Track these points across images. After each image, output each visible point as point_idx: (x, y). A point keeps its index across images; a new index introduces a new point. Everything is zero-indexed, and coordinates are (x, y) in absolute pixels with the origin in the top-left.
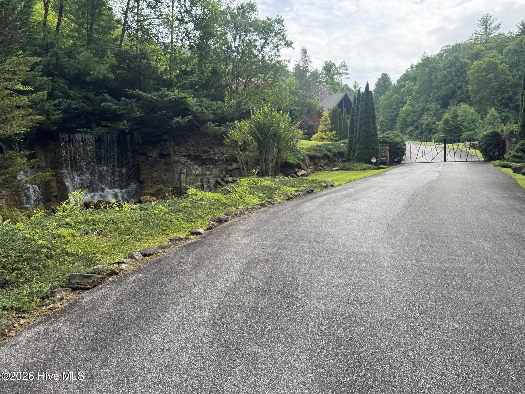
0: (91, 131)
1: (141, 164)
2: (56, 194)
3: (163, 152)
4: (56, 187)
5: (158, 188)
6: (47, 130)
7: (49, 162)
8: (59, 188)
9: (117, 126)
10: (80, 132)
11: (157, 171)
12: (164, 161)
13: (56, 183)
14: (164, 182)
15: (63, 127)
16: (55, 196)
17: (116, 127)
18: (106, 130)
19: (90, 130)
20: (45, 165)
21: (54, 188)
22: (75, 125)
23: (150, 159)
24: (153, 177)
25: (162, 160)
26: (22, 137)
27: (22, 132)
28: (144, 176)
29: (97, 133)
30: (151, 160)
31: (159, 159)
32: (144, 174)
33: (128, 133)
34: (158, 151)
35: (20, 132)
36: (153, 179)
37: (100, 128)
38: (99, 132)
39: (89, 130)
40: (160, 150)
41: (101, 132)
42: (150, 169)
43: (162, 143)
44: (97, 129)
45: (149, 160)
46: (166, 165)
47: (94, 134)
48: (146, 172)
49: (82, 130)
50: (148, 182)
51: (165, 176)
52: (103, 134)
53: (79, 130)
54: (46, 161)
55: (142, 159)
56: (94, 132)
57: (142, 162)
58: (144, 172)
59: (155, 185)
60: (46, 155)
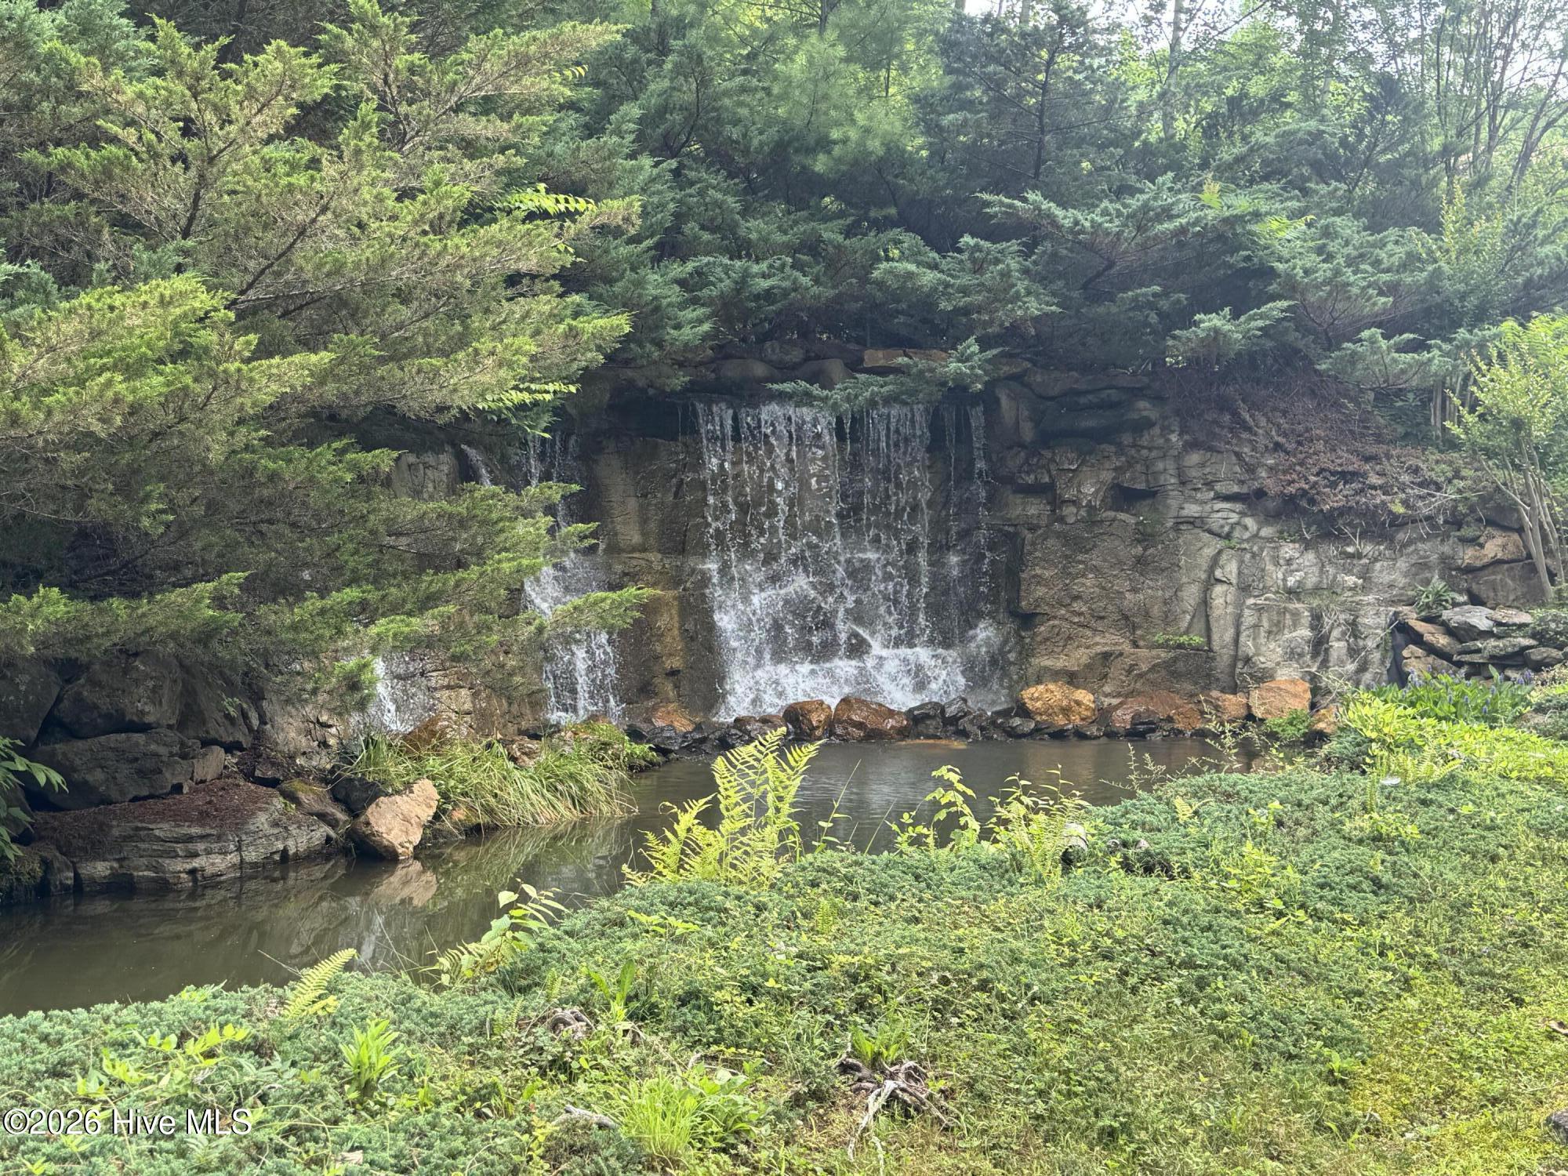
0: (826, 392)
1: (1029, 536)
2: (676, 663)
3: (1126, 479)
4: (676, 632)
5: (1099, 649)
6: (651, 392)
7: (653, 526)
8: (689, 637)
9: (934, 365)
10: (782, 397)
11: (1096, 570)
12: (1132, 520)
13: (676, 618)
14: (1126, 618)
15: (713, 376)
16: (673, 673)
17: (932, 370)
18: (886, 384)
19: (823, 387)
20: (636, 538)
21: (668, 639)
22: (759, 370)
23: (1069, 511)
24: (1076, 598)
25: (1122, 516)
26: (546, 419)
27: (548, 397)
28: (1041, 591)
29: (848, 399)
30: (1071, 520)
31: (1111, 514)
32: (1039, 580)
33: (977, 398)
34: (1107, 476)
35: (539, 397)
36: (1076, 606)
37: (862, 377)
38: (856, 397)
39: (816, 390)
40: (1115, 469)
41: (867, 394)
42: (1066, 557)
43: (1127, 439)
44: (849, 382)
45: (1062, 520)
46: (1139, 541)
47: (835, 406)
48: (1047, 574)
49: (788, 387)
50: (1055, 618)
51: (1134, 590)
52: (872, 403)
53: (775, 386)
54: (644, 521)
55: (1032, 511)
56: (836, 395)
57: (1032, 529)
58: (1038, 571)
59: (1089, 633)
60: (645, 496)
